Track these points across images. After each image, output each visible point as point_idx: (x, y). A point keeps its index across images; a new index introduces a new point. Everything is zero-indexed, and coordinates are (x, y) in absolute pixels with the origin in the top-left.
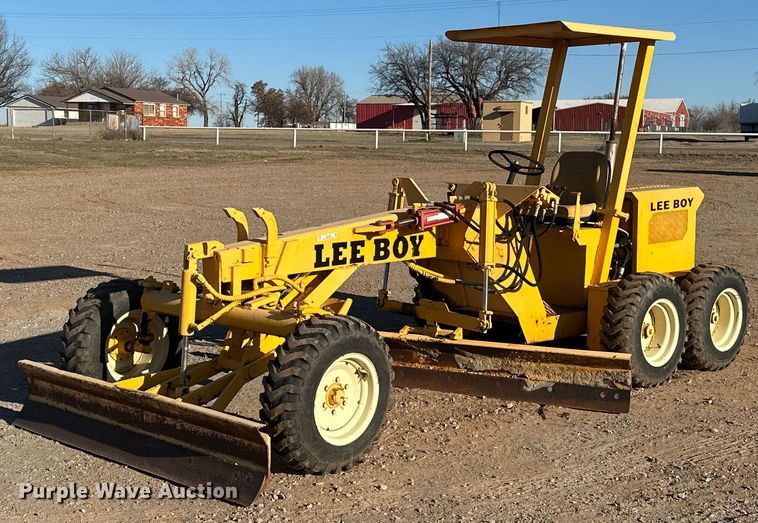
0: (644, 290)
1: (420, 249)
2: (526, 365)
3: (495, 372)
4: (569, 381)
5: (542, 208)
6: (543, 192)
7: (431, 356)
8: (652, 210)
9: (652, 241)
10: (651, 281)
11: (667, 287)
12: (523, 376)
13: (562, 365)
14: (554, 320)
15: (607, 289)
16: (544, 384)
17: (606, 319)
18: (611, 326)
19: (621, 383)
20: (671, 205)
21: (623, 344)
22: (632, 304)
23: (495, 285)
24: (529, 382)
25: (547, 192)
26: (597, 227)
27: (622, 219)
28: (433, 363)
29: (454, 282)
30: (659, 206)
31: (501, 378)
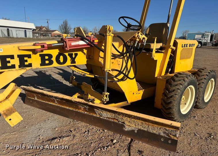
0: (184, 82)
1: (76, 60)
2: (125, 118)
3: (111, 118)
4: (146, 130)
5: (139, 42)
6: (140, 34)
7: (85, 108)
8: (182, 47)
9: (181, 59)
10: (187, 77)
11: (193, 80)
12: (124, 123)
13: (142, 122)
14: (142, 92)
15: (165, 80)
16: (133, 129)
17: (165, 94)
18: (167, 98)
19: (173, 135)
20: (188, 46)
21: (172, 107)
22: (178, 89)
23: (114, 78)
24: (126, 127)
25: (142, 35)
26: (162, 52)
27: (172, 49)
28: (86, 111)
29: (93, 76)
30: (184, 46)
31: (114, 122)
